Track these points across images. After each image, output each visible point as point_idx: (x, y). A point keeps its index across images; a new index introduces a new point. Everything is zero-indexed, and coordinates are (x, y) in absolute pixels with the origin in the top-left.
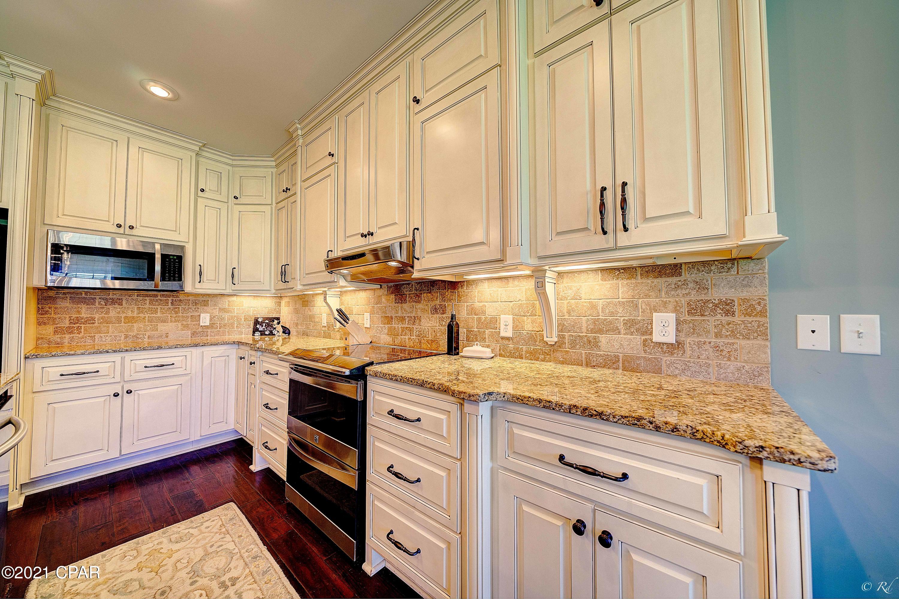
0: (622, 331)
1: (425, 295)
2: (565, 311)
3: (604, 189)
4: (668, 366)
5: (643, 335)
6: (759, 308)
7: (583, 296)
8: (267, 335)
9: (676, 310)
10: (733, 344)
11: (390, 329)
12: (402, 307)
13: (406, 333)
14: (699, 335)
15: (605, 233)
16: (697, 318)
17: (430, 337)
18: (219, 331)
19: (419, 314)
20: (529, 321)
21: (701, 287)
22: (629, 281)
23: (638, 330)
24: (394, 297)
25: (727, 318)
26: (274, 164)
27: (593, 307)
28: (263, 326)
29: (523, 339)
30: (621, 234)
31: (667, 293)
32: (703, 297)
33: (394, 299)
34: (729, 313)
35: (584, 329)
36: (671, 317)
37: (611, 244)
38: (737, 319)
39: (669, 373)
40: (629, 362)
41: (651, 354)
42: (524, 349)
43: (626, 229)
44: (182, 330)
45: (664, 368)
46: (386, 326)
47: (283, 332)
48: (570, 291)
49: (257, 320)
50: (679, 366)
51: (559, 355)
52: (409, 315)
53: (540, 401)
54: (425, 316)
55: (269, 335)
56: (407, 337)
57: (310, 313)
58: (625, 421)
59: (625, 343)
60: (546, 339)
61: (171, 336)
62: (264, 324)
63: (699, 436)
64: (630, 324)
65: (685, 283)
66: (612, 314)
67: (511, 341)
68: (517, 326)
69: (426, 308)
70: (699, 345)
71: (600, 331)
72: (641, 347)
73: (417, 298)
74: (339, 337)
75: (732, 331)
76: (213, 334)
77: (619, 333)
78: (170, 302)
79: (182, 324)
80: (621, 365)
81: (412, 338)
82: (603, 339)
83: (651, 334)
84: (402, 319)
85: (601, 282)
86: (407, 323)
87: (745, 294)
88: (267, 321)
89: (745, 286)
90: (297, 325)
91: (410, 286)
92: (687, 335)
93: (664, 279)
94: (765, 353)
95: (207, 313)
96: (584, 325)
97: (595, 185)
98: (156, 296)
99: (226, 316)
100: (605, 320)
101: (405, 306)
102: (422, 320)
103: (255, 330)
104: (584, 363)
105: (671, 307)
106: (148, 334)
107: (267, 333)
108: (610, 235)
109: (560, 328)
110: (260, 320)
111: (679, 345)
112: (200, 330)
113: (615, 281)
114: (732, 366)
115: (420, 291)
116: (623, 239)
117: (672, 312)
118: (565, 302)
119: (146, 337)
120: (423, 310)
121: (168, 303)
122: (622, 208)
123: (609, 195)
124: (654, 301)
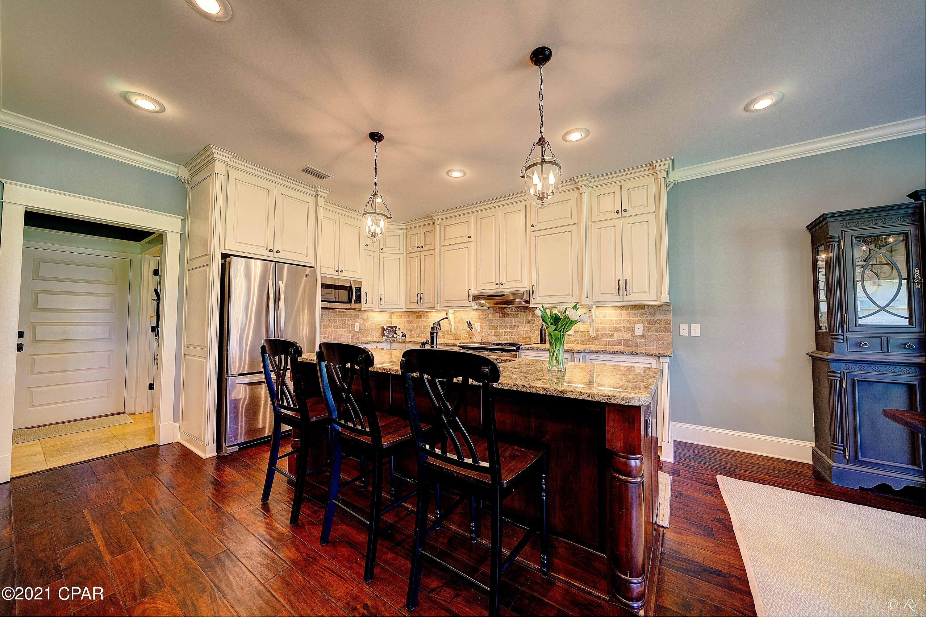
0: (623, 331)
1: (521, 314)
2: (599, 323)
3: (619, 280)
4: (640, 344)
5: (631, 332)
6: (669, 322)
7: (607, 316)
8: (390, 338)
9: (643, 323)
10: (661, 334)
11: (495, 332)
12: (504, 320)
13: (507, 334)
14: (650, 332)
15: (619, 295)
16: (650, 325)
17: (525, 336)
18: (363, 335)
19: (517, 323)
20: (582, 327)
21: (651, 314)
22: (626, 311)
23: (629, 330)
24: (499, 314)
25: (660, 326)
26: (405, 227)
27: (612, 321)
28: (387, 332)
29: (579, 335)
30: (625, 296)
31: (640, 316)
32: (652, 318)
33: (499, 316)
34: (660, 324)
35: (607, 330)
36: (641, 325)
37: (622, 300)
38: (662, 326)
39: (640, 346)
40: (625, 343)
41: (634, 339)
42: (580, 340)
43: (627, 295)
44: (348, 334)
45: (638, 344)
46: (493, 331)
47: (402, 336)
48: (601, 315)
49: (383, 328)
50: (643, 343)
51: (596, 341)
52: (510, 324)
53: (602, 351)
54: (522, 325)
55: (392, 338)
56: (509, 336)
57: (424, 323)
58: (629, 353)
59: (624, 336)
60: (590, 335)
61: (342, 337)
62: (388, 331)
63: (647, 354)
64: (626, 328)
65: (646, 313)
66: (619, 324)
67: (573, 337)
68: (576, 330)
69: (522, 321)
70: (651, 335)
71: (614, 331)
72: (630, 337)
73: (516, 315)
74: (453, 338)
75: (661, 330)
76: (361, 337)
77: (622, 332)
78: (342, 315)
79: (347, 330)
80: (622, 344)
81: (512, 337)
82: (615, 334)
83: (634, 332)
84: (505, 327)
85: (615, 311)
86: (508, 329)
87: (665, 317)
88: (389, 329)
89: (665, 314)
90: (410, 331)
91: (511, 309)
92: (647, 332)
93: (638, 311)
94: (671, 337)
95: (358, 323)
96: (608, 329)
97: (616, 278)
98: (336, 312)
99: (366, 324)
100: (616, 326)
101: (507, 320)
102: (519, 327)
103: (383, 334)
104: (607, 344)
105: (641, 321)
106: (333, 336)
107: (390, 336)
108: (621, 296)
109: (597, 330)
110: (385, 328)
111: (644, 335)
112: (355, 334)
113: (620, 311)
114: (661, 342)
115: (518, 312)
116: (626, 298)
117: (642, 323)
118: (599, 319)
119: (332, 338)
120: (520, 322)
121: (341, 316)
122: (626, 289)
123: (621, 282)
124: (635, 319)
